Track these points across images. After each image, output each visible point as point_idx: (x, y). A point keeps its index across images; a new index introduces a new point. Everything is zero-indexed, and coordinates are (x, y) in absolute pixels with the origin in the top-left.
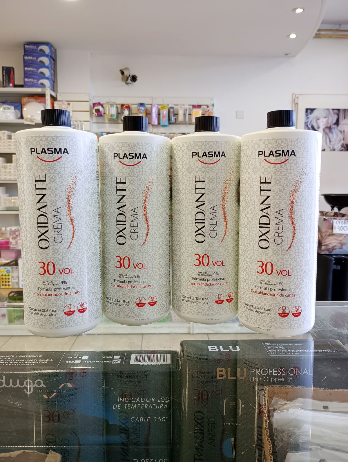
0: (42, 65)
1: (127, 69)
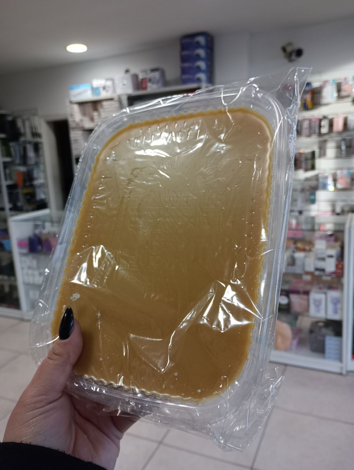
0: (198, 58)
1: (290, 44)
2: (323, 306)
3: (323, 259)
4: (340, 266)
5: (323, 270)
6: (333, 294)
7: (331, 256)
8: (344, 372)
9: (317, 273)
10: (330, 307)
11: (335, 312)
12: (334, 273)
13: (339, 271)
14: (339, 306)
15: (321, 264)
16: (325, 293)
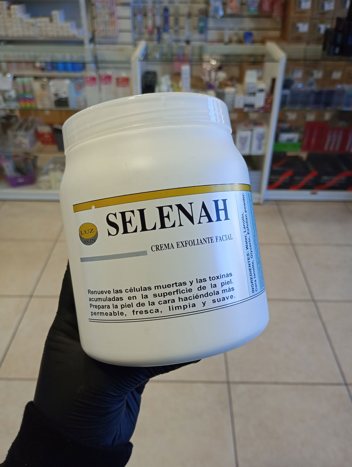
2: (248, 143)
3: (253, 94)
4: (269, 101)
5: (251, 106)
6: (259, 130)
7: (261, 91)
8: (261, 201)
9: (246, 109)
10: (255, 143)
11: (259, 147)
12: (263, 108)
13: (268, 106)
14: (264, 141)
15: (250, 100)
16: (252, 130)
